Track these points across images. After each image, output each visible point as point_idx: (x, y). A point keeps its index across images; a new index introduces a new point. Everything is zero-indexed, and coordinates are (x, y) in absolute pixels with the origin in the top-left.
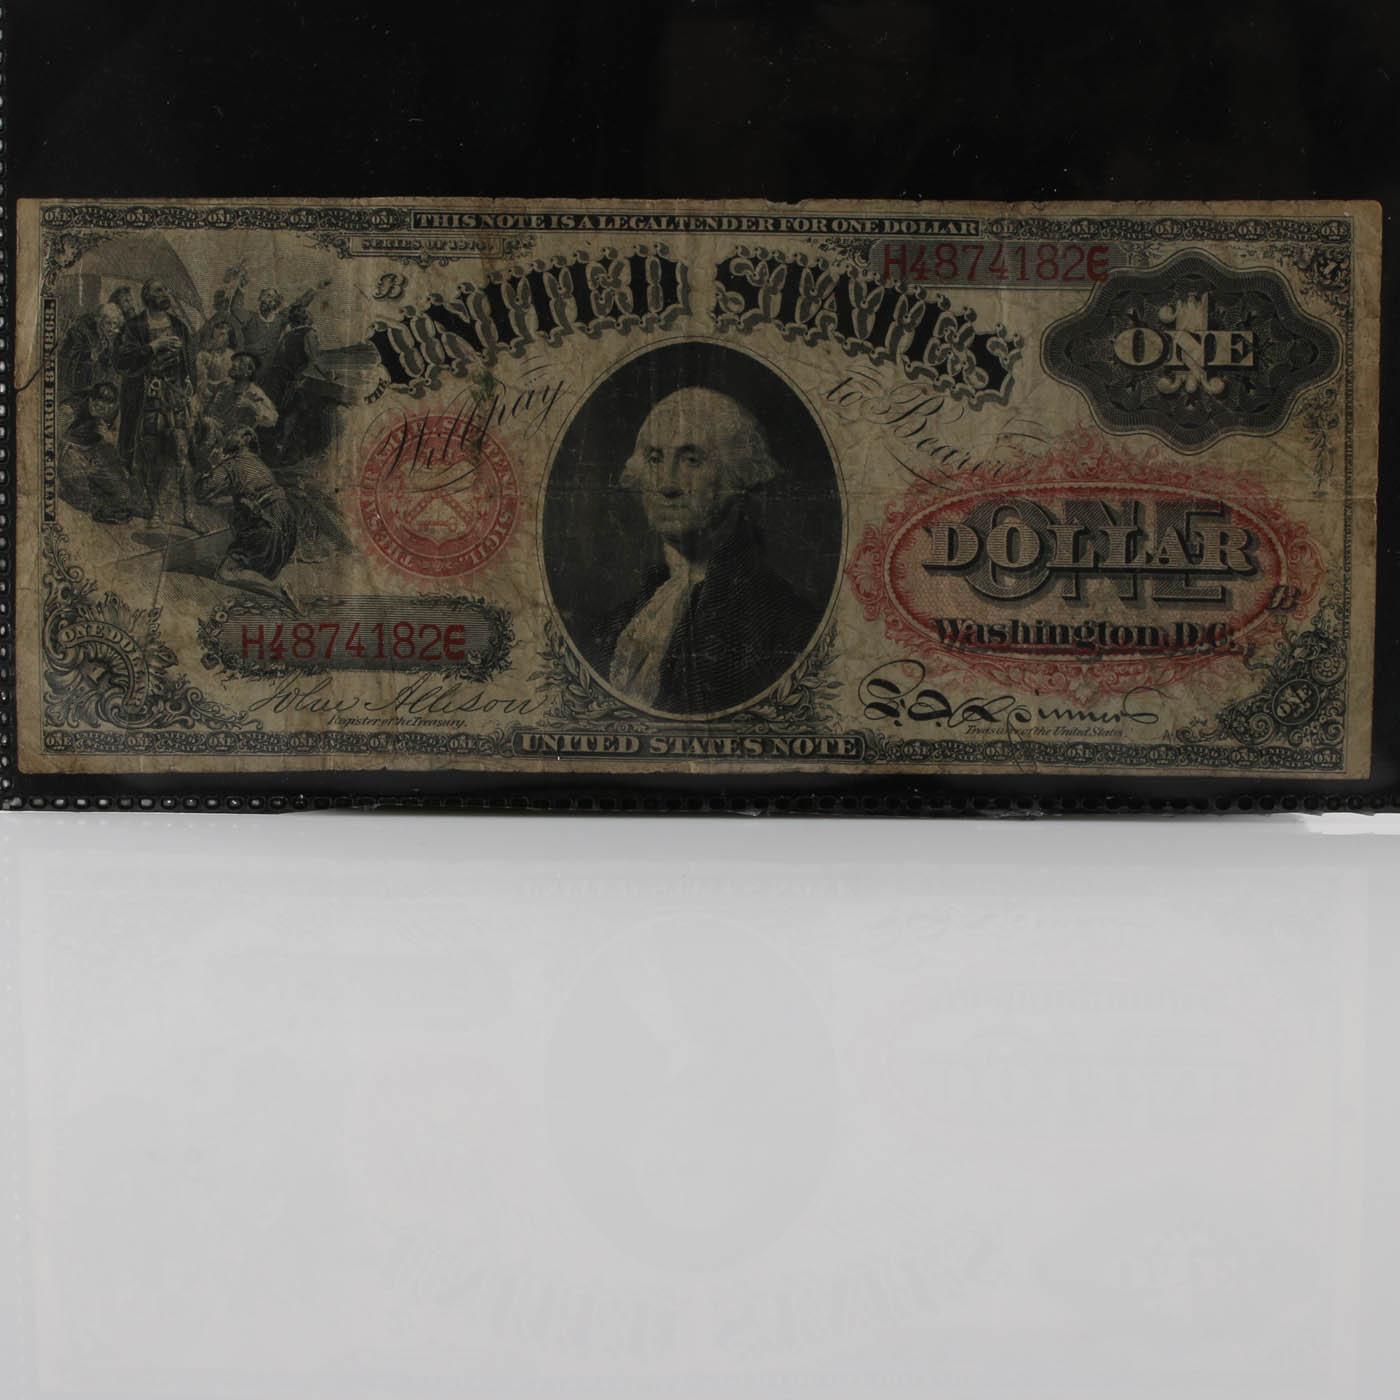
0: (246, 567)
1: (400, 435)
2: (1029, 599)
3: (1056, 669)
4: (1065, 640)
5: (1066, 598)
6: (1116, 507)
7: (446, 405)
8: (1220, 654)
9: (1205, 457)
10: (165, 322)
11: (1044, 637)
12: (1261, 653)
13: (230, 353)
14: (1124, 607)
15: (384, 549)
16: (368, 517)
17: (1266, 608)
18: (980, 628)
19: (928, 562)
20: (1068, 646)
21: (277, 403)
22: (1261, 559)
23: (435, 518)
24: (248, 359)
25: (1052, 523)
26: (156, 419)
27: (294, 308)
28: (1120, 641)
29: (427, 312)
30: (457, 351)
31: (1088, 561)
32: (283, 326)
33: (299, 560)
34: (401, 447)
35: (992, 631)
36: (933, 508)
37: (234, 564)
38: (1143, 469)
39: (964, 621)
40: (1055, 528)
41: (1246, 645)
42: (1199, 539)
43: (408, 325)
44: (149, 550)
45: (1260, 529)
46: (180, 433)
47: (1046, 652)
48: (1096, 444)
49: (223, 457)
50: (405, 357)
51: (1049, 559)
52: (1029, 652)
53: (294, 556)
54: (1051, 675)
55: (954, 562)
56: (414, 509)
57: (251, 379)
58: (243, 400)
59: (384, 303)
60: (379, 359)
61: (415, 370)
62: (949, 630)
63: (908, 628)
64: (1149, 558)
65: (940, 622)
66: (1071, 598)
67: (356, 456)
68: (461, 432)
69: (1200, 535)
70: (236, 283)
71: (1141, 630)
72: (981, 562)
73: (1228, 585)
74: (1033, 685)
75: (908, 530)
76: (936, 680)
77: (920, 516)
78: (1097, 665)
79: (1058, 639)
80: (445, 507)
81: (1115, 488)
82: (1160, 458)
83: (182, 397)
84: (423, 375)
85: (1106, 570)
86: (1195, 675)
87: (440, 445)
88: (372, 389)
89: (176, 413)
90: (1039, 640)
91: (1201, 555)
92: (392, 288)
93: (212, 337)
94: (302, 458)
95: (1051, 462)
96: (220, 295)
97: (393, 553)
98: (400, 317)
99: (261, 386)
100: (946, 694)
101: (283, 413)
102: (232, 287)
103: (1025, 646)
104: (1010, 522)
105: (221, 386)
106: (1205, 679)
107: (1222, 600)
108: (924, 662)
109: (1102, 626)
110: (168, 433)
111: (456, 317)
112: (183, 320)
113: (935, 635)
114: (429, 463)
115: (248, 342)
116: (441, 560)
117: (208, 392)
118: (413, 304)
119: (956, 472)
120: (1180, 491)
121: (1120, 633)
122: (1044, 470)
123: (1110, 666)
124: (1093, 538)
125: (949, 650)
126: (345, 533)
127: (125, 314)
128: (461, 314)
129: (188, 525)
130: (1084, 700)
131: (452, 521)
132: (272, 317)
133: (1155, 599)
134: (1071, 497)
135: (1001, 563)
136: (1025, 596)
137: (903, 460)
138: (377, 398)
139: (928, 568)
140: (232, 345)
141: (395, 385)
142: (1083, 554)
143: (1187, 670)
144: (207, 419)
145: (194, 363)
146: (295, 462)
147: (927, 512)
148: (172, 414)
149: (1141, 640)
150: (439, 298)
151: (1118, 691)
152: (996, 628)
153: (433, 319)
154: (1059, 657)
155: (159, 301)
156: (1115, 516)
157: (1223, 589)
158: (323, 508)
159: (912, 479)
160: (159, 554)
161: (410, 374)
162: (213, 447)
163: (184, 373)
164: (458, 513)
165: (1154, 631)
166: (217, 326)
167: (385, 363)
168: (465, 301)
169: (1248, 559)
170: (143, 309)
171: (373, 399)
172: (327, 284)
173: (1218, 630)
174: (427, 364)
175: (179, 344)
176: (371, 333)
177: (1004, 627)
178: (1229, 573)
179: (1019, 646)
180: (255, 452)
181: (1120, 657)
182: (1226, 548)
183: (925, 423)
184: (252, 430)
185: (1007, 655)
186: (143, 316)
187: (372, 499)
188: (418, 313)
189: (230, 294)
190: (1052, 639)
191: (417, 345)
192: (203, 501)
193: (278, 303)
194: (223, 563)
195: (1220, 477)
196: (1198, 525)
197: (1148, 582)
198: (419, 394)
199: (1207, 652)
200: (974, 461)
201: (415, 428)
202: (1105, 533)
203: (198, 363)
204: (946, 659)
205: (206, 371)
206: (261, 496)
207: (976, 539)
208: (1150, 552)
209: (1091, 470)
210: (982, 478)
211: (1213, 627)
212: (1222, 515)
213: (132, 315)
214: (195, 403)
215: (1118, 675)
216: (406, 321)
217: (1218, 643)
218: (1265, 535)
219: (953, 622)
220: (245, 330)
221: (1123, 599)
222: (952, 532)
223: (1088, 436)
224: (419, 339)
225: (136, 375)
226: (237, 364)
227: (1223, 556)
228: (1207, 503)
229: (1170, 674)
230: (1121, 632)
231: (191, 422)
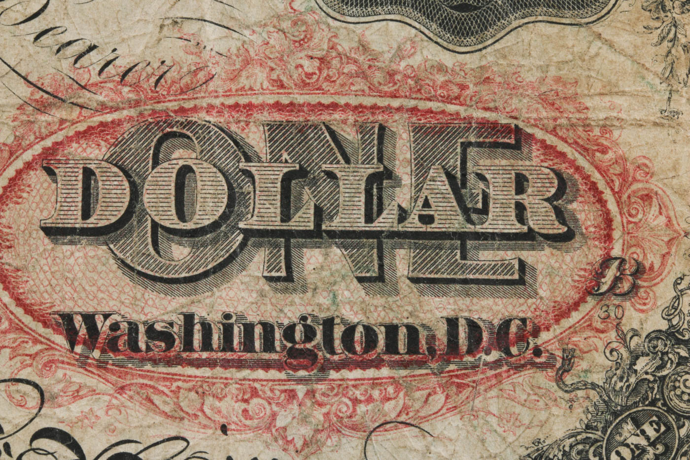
2: (211, 278)
3: (255, 393)
4: (269, 346)
5: (270, 279)
6: (349, 134)
8: (519, 368)
9: (489, 56)
11: (236, 341)
12: (584, 365)
14: (363, 293)
17: (590, 293)
18: (133, 328)
19: (49, 223)
20: (274, 356)
22: (581, 216)
25: (248, 159)
28: (358, 348)
31: (303, 220)
35: (151, 331)
36: (59, 137)
38: (391, 74)
39: (106, 316)
40: (253, 167)
41: (559, 353)
42: (482, 185)
45: (578, 169)
47: (240, 365)
48: (317, 36)
51: (240, 217)
52: (211, 364)
54: (246, 401)
55: (92, 222)
62: (83, 331)
63: (19, 328)
64: (403, 215)
65: (68, 318)
66: (278, 279)
69: (481, 177)
71: (392, 330)
72: (134, 221)
73: (529, 256)
74: (217, 418)
75: (19, 172)
76: (61, 413)
77: (38, 149)
78: (321, 387)
79: (257, 344)
81: (347, 105)
82: (416, 60)
85: (332, 234)
86: (478, 403)
90: (227, 344)
91: (485, 211)
95: (247, 62)
100: (77, 435)
103: (205, 355)
104: (180, 156)
106: (494, 409)
107: (521, 281)
108: (43, 383)
109: (329, 324)
113: (61, 340)
119: (95, 78)
120: (452, 108)
121: (357, 336)
122: (234, 77)
123: (342, 388)
124: (314, 183)
125: (83, 363)
130: (299, 444)
133: (415, 280)
134: (277, 117)
135: (167, 224)
136: (206, 274)
137: (12, 64)
139: (51, 232)
142: (298, 209)
143: (466, 392)
147: (48, 143)
149: (391, 346)
151: (354, 428)
152: (158, 327)
154: (260, 374)
156: (349, 150)
157: (522, 264)
159: (25, 91)
165: (412, 331)
169: (560, 214)
173: (513, 329)
177: (171, 324)
178: (530, 237)
179: (195, 355)
181: (357, 373)
182: (525, 199)
183: (45, 6)
185: (178, 369)
190: (248, 345)
195: (513, 87)
196: (479, 161)
197: (401, 253)
199: (497, 364)
200: (123, 63)
202: (331, 175)
204: (79, 377)
207: (126, 184)
208: (404, 205)
209: (309, 75)
210: (136, 87)
211: (507, 323)
212: (517, 147)
215: (355, 401)
217: (514, 350)
218: (587, 177)
219: (89, 319)
221: (361, 280)
222: (88, 174)
223: (305, 23)
227: (520, 209)
228: (493, 127)
229: (439, 398)
230: (359, 332)
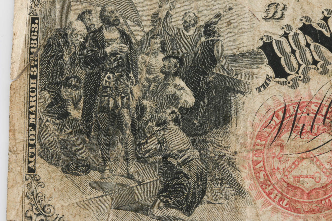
0: (170, 206)
1: (281, 114)
7: (313, 94)
10: (115, 34)
13: (162, 56)
15: (269, 194)
16: (257, 172)
21: (194, 91)
23: (305, 173)
24: (174, 61)
26: (108, 101)
27: (207, 26)
29: (300, 29)
30: (322, 57)
32: (200, 37)
33: (209, 202)
34: (281, 123)
37: (162, 204)
43: (287, 38)
44: (101, 194)
46: (125, 111)
49: (155, 129)
50: (285, 59)
53: (205, 199)
56: (290, 167)
57: (176, 74)
58: (171, 89)
59: (270, 22)
60: (266, 61)
61: (292, 69)
67: (250, 129)
68: (324, 113)
70: (166, 7)
80: (312, 165)
83: (127, 86)
84: (297, 73)
87: (308, 121)
88: (261, 82)
89: (122, 98)
92: (276, 12)
93: (149, 45)
94: (211, 129)
96: (155, 15)
97: (275, 197)
98: (282, 32)
99: (183, 79)
101: (198, 98)
102: (164, 10)
105: (155, 79)
110: (117, 111)
111: (321, 32)
112: (129, 33)
114: (300, 135)
115: (175, 48)
116: (309, 202)
117: (145, 82)
118: (290, 23)
126: (241, 183)
127: (88, 28)
128: (324, 31)
129: (130, 177)
131: (317, 175)
132: (191, 32)
138: (265, 88)
140: (163, 49)
141: (278, 79)
144: (145, 102)
145: (136, 64)
146: (207, 133)
148: (119, 98)
150: (308, 19)
153: (305, 33)
155: (111, 20)
158: (226, 166)
160: (108, 197)
161: (288, 72)
162: (148, 122)
163: (128, 70)
164: (322, 170)
166: (153, 37)
167: (271, 64)
168: (326, 22)
170: (100, 25)
171: (262, 89)
172: (230, 9)
174: (300, 65)
175: (126, 49)
176: (261, 44)
180: (179, 125)
184: (176, 110)
186: (100, 30)
187: (260, 159)
188: (294, 30)
189: (162, 15)
191: (293, 52)
192: (141, 160)
193: (196, 22)
194: (154, 204)
198: (295, 85)
201: (291, 108)
203: (139, 63)
205: (145, 68)
206: (182, 156)
213: (93, 29)
214: (137, 91)
216: (286, 35)
220: (172, 40)
224: (294, 48)
225: (95, 71)
226: (166, 64)
231: (133, 105)
